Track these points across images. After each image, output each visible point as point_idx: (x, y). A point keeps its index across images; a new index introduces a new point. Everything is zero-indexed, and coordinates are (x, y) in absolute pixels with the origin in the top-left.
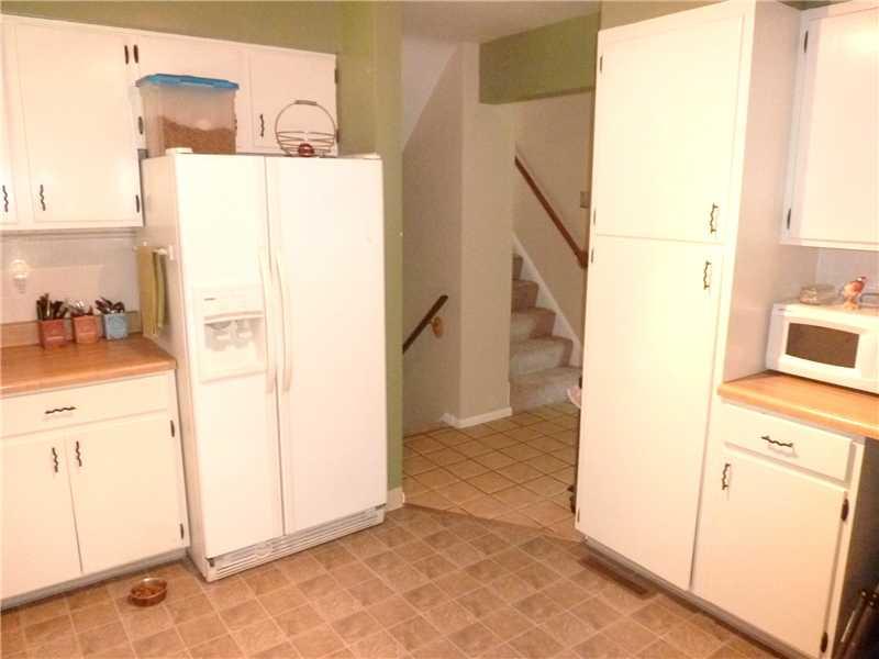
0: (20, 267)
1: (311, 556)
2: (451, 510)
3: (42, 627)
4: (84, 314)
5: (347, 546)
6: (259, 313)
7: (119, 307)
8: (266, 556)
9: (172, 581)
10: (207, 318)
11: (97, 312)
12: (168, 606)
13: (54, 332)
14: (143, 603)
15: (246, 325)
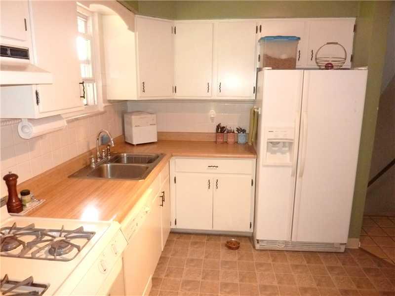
0: (212, 113)
1: (303, 255)
2: (385, 260)
3: (196, 243)
4: (231, 132)
5: (321, 256)
6: (292, 140)
7: (244, 131)
8: (282, 247)
9: (242, 243)
10: (268, 139)
11: (236, 132)
12: (238, 253)
13: (220, 138)
14: (230, 248)
15: (287, 145)
